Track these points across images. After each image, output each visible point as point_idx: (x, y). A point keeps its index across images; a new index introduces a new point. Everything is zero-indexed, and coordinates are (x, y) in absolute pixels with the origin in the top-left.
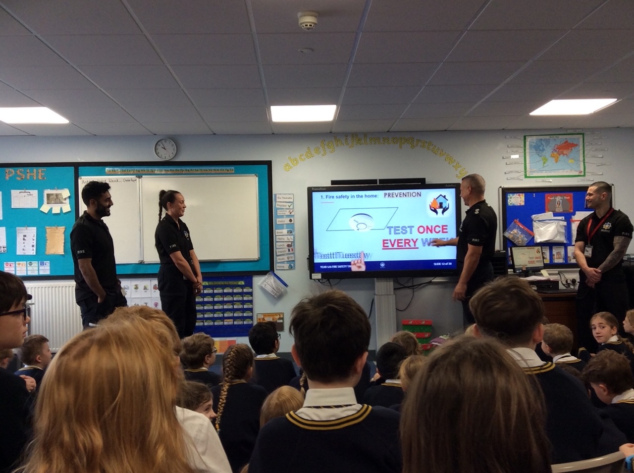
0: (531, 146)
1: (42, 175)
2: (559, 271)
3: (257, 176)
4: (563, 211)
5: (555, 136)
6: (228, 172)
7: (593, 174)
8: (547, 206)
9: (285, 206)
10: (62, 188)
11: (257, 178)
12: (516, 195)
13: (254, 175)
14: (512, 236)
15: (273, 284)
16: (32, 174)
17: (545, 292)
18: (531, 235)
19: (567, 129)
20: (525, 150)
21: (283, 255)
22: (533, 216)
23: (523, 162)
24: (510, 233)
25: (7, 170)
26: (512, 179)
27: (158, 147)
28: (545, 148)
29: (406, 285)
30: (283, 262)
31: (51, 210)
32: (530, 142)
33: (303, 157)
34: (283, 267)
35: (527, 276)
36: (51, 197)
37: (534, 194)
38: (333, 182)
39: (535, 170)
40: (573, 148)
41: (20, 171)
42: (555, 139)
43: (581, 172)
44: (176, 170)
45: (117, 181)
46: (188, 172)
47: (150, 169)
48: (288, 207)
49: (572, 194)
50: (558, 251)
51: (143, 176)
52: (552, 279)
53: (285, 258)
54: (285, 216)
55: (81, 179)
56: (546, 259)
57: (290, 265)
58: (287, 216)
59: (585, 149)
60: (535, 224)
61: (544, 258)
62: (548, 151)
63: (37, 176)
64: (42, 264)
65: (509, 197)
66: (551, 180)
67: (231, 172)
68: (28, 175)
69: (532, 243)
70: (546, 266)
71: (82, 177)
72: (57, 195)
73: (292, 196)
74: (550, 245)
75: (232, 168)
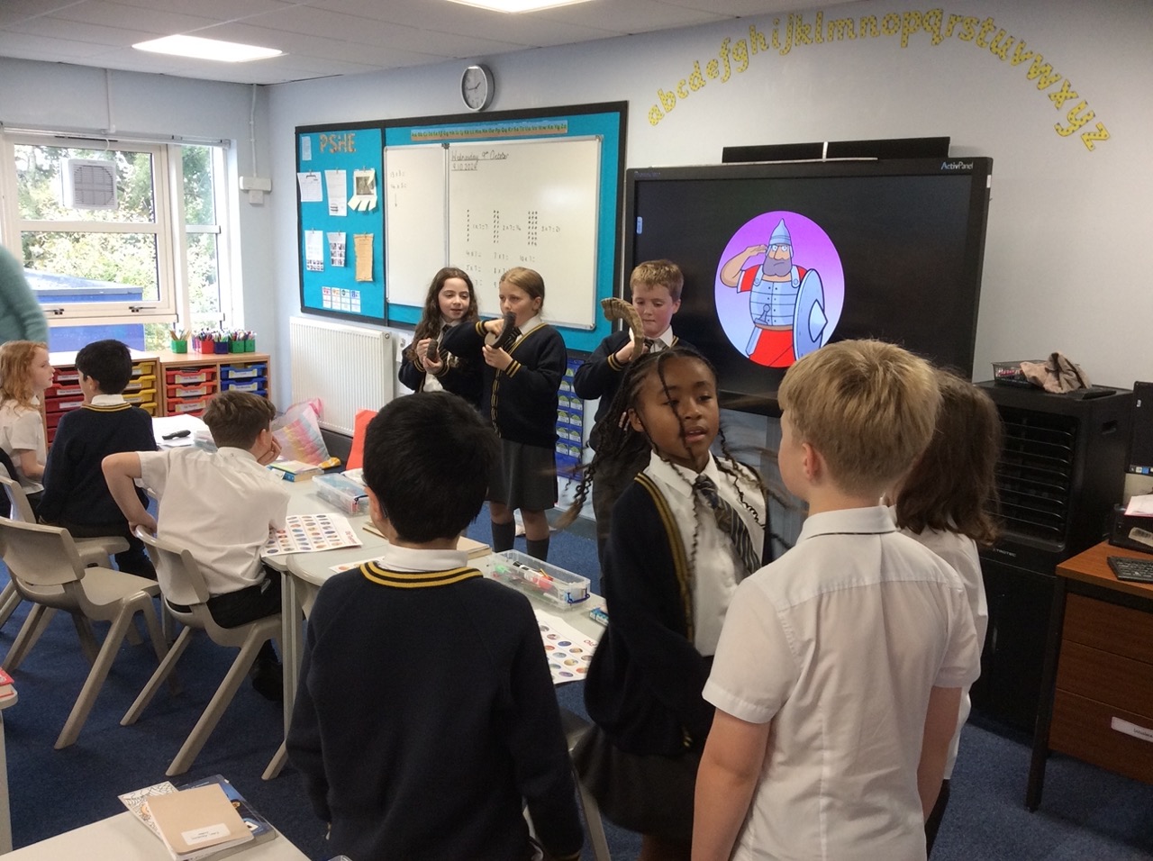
1: (351, 145)
3: (599, 140)
6: (559, 132)
10: (367, 168)
11: (600, 144)
13: (594, 136)
16: (343, 143)
25: (323, 136)
27: (466, 84)
31: (359, 205)
33: (684, 89)
36: (361, 183)
41: (333, 139)
44: (490, 131)
46: (505, 134)
51: (451, 144)
55: (389, 151)
63: (347, 146)
64: (354, 295)
67: (563, 131)
68: (340, 143)
71: (389, 147)
72: (366, 179)
75: (565, 122)
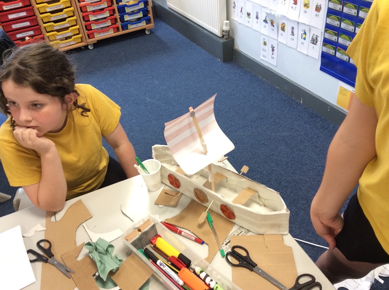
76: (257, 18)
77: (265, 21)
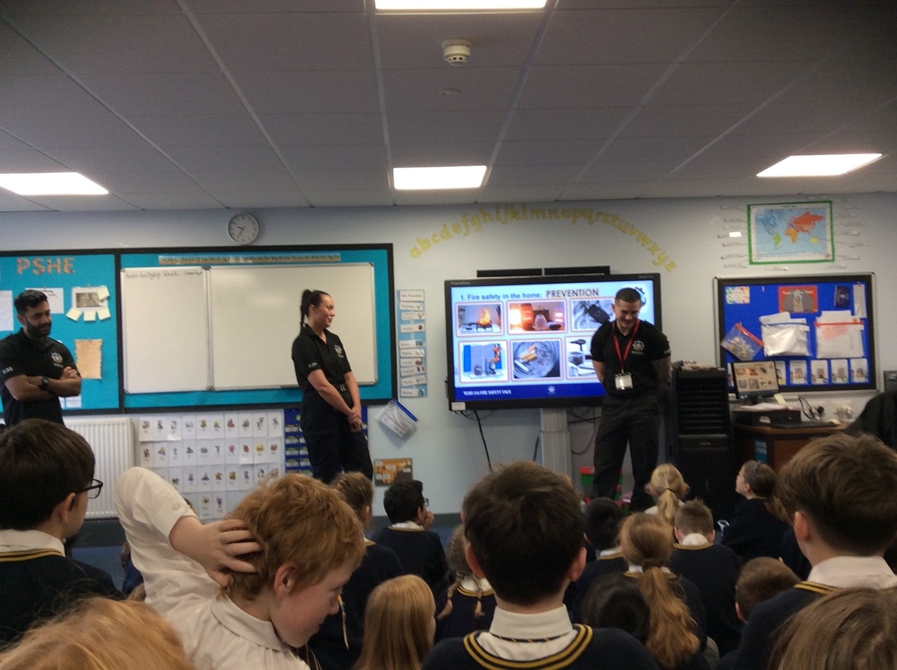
0: (757, 220)
1: (69, 268)
2: (799, 395)
3: (372, 265)
4: (805, 310)
5: (791, 205)
6: (332, 260)
7: (845, 258)
8: (782, 303)
9: (413, 307)
10: (97, 285)
11: (373, 268)
12: (737, 289)
13: (367, 263)
14: (733, 346)
15: (396, 417)
16: (55, 266)
17: (781, 426)
18: (759, 345)
19: (807, 196)
20: (749, 225)
21: (410, 376)
22: (763, 319)
23: (747, 242)
24: (730, 343)
25: (20, 260)
26: (731, 266)
27: (233, 226)
28: (777, 221)
29: (584, 418)
30: (411, 387)
31: (82, 316)
32: (756, 214)
33: (436, 238)
34: (411, 393)
35: (755, 403)
36: (83, 298)
37: (763, 288)
38: (480, 273)
39: (764, 253)
40: (816, 222)
41: (39, 262)
42: (791, 210)
43: (828, 255)
44: (260, 258)
45: (176, 274)
46: (275, 261)
47: (221, 256)
48: (417, 309)
49: (815, 287)
50: (797, 367)
51: (212, 267)
52: (791, 408)
53: (414, 381)
54: (412, 322)
55: (124, 271)
56: (781, 378)
57: (421, 391)
58: (416, 321)
59: (834, 223)
60: (764, 330)
61: (778, 377)
62: (782, 226)
63: (62, 267)
65: (727, 291)
66: (787, 268)
67: (335, 260)
68: (50, 266)
69: (761, 357)
70: (782, 389)
71: (127, 269)
72: (90, 295)
73: (421, 293)
74: (786, 358)
75: (338, 254)
76: (191, 479)
77: (206, 478)
